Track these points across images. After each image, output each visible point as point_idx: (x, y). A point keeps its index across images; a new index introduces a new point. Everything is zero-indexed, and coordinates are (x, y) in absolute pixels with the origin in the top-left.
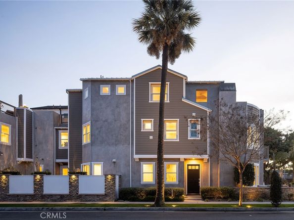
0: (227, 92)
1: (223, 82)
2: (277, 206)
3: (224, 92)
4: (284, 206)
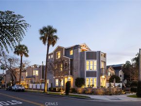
2: (67, 95)
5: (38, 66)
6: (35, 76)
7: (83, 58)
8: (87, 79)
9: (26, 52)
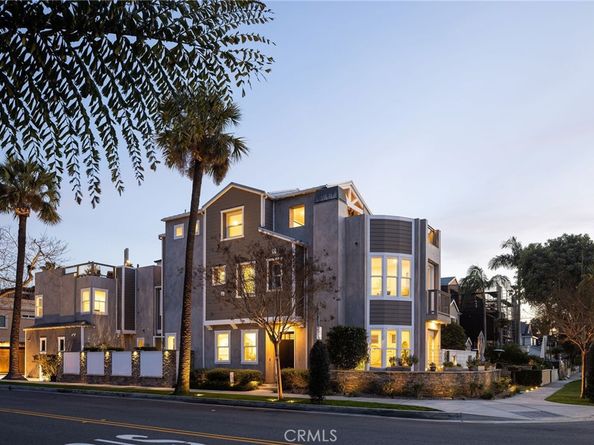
0: (324, 204)
1: (325, 188)
2: (320, 401)
3: (320, 205)
4: (330, 402)
5: (104, 271)
6: (91, 315)
7: (359, 244)
8: (373, 333)
9: (47, 199)
